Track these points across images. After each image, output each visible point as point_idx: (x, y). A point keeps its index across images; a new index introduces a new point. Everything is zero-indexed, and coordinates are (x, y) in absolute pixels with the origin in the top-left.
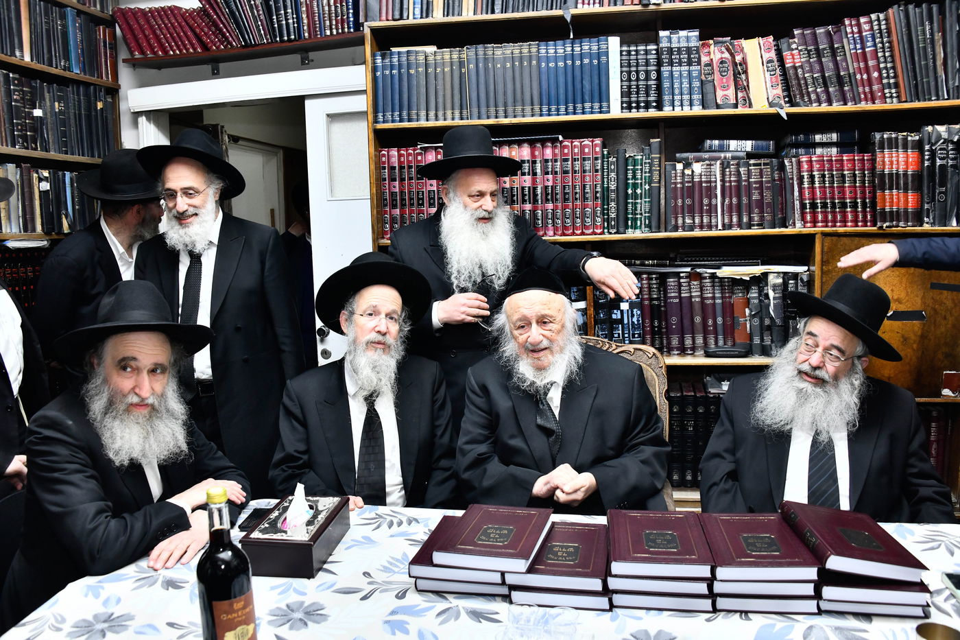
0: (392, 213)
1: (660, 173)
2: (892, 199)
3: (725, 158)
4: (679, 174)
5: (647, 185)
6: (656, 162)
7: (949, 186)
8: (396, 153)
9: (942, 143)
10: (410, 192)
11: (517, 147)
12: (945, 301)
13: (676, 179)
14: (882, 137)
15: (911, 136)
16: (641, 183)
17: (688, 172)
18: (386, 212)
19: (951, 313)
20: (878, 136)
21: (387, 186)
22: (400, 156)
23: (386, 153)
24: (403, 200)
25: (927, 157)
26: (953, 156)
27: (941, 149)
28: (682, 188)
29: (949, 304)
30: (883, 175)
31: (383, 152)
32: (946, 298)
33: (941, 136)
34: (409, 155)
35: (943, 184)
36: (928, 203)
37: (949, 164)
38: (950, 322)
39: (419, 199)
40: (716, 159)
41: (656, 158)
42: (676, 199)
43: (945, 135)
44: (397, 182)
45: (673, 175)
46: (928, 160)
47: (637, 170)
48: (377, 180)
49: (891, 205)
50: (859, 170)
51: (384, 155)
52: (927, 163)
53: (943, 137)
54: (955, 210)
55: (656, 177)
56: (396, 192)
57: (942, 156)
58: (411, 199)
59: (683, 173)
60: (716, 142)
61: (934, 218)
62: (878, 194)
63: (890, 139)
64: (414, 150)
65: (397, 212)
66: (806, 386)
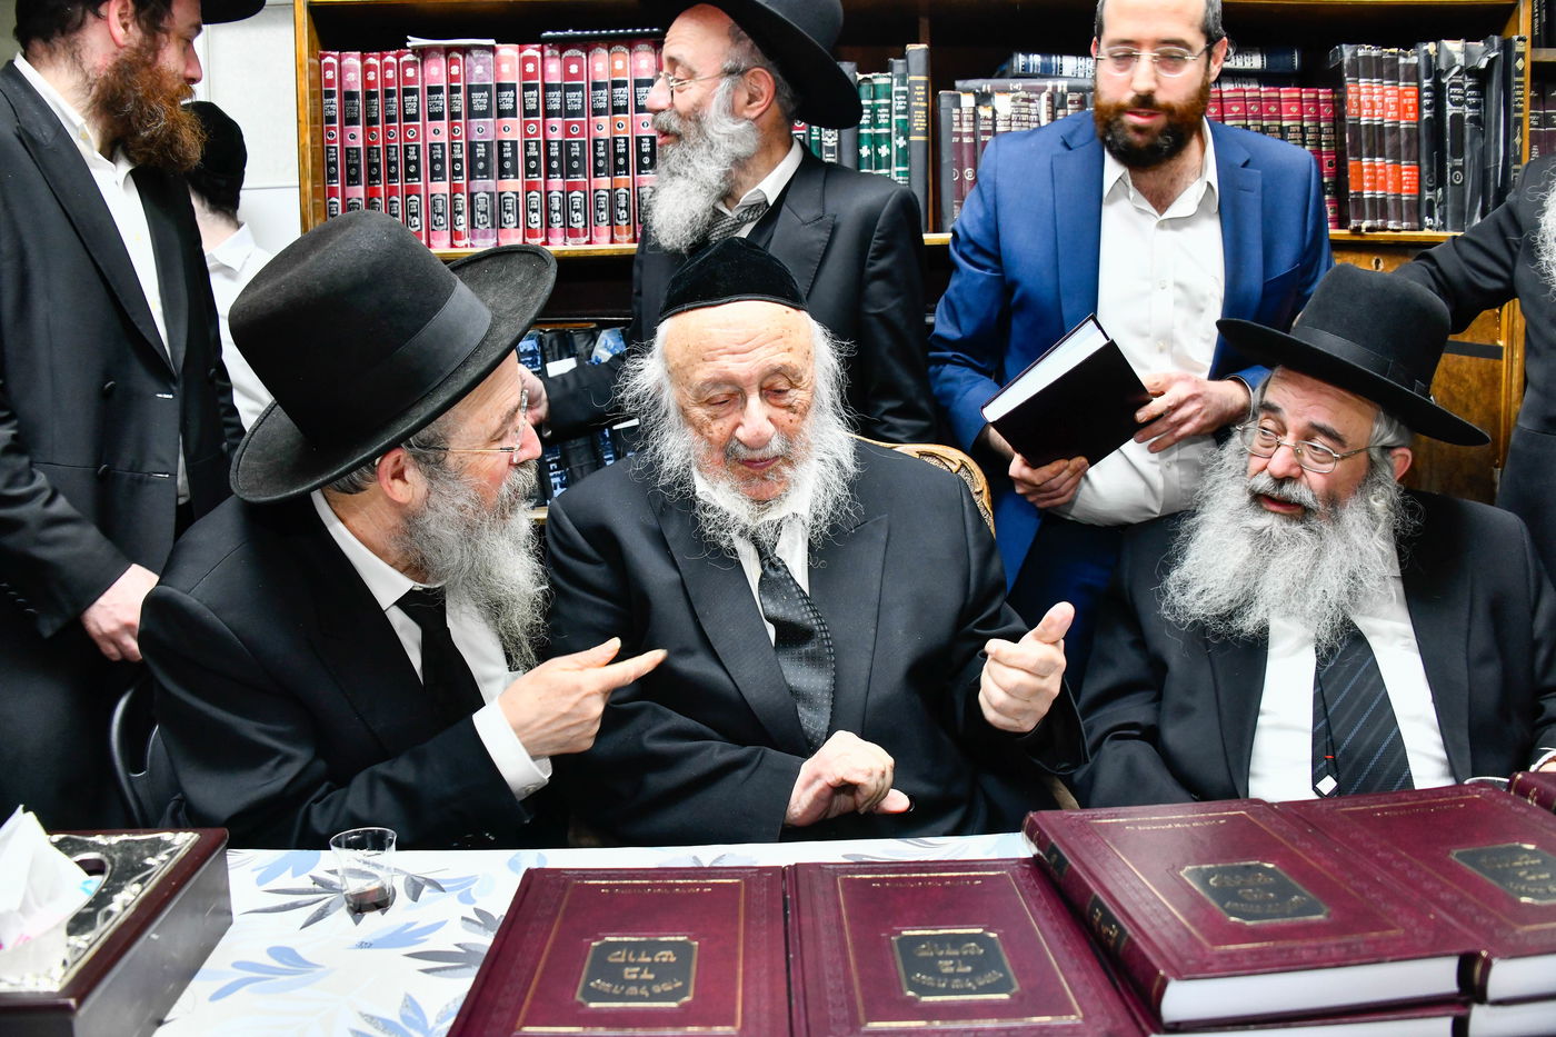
0: (348, 196)
1: (927, 114)
2: (1375, 174)
3: (1055, 88)
4: (965, 117)
5: (901, 138)
6: (920, 91)
7: (1467, 157)
8: (358, 64)
9: (1457, 74)
10: (388, 149)
11: (627, 52)
12: (1467, 376)
13: (961, 126)
14: (1355, 54)
15: (1406, 56)
16: (889, 135)
17: (984, 112)
18: (333, 192)
19: (1476, 400)
20: (1347, 52)
21: (337, 134)
22: (366, 69)
23: (335, 62)
24: (371, 165)
25: (1426, 102)
26: (1473, 100)
27: (1452, 86)
28: (975, 144)
29: (1474, 382)
30: (1356, 128)
31: (329, 60)
32: (1469, 371)
33: (1454, 60)
34: (388, 66)
35: (1458, 151)
36: (1430, 189)
37: (1467, 116)
38: (1476, 417)
39: (408, 163)
40: (1040, 90)
41: (918, 83)
42: (961, 169)
43: (1460, 59)
44: (360, 127)
45: (956, 118)
46: (1428, 107)
47: (880, 106)
48: (314, 121)
49: (1373, 188)
50: (1310, 119)
51: (329, 66)
52: (1427, 114)
53: (1457, 62)
54: (1480, 204)
55: (919, 121)
56: (358, 149)
57: (1457, 98)
58: (390, 164)
59: (975, 114)
60: (1036, 59)
61: (1443, 218)
62: (1350, 164)
63: (1367, 58)
64: (398, 57)
65: (358, 192)
66: (1269, 522)
